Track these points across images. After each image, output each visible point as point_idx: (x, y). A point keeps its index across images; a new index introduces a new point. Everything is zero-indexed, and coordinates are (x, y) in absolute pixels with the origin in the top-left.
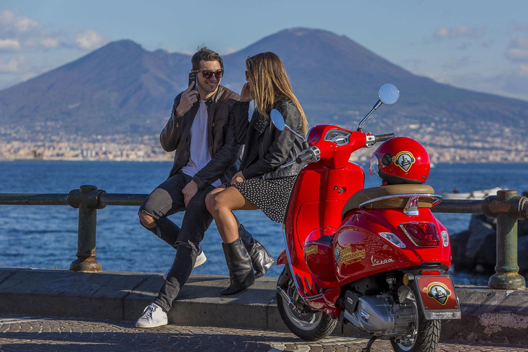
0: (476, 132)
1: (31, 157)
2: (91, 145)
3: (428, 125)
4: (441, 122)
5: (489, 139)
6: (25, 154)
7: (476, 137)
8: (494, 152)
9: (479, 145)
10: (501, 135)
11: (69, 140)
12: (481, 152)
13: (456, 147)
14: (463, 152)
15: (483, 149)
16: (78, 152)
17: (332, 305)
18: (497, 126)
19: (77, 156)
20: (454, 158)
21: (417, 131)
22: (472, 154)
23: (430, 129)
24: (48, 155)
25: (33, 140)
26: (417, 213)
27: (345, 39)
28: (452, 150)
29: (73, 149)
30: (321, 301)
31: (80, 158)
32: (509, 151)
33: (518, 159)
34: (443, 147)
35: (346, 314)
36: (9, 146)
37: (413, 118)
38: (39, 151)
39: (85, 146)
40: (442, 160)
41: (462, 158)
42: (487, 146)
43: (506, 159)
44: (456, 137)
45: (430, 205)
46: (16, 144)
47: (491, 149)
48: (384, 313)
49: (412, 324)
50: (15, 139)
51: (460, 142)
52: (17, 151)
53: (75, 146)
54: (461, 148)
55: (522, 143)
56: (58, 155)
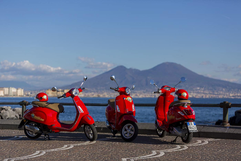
0: (215, 90)
1: (97, 96)
2: (112, 93)
3: (202, 88)
4: (206, 87)
5: (219, 92)
6: (95, 95)
7: (215, 91)
8: (220, 95)
9: (216, 93)
10: (222, 90)
11: (107, 92)
12: (217, 95)
13: (210, 94)
14: (212, 95)
15: (217, 94)
16: (109, 95)
17: (167, 129)
18: (221, 88)
19: (109, 96)
20: (209, 97)
21: (199, 90)
22: (214, 96)
23: (203, 89)
24: (101, 96)
25: (97, 92)
26: (187, 107)
27: (180, 65)
28: (209, 95)
29: (108, 94)
30: (164, 128)
31: (110, 97)
32: (224, 95)
33: (227, 97)
34: (206, 94)
35: (170, 131)
36: (91, 94)
37: (198, 86)
38: (99, 95)
39: (111, 94)
40: (206, 97)
41: (212, 97)
42: (218, 93)
43: (224, 97)
44: (210, 91)
45: (190, 105)
46: (93, 93)
47: (220, 94)
48: (179, 131)
49: (186, 134)
50: (92, 92)
51: (211, 93)
52: (93, 95)
53: (108, 93)
54: (211, 94)
55: (228, 93)
56: (104, 96)
